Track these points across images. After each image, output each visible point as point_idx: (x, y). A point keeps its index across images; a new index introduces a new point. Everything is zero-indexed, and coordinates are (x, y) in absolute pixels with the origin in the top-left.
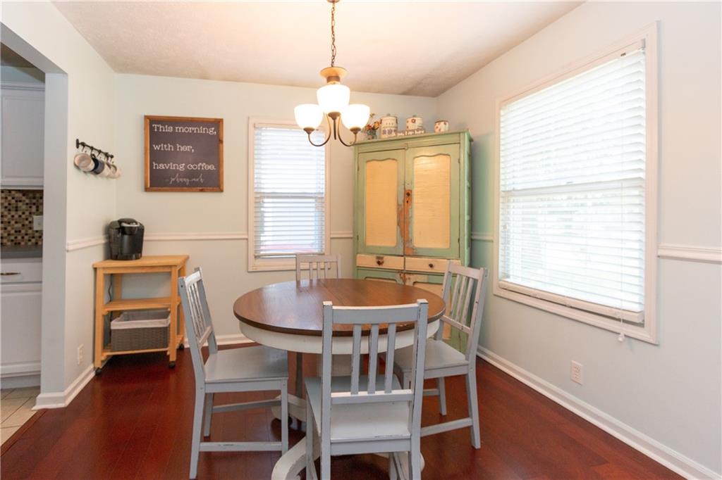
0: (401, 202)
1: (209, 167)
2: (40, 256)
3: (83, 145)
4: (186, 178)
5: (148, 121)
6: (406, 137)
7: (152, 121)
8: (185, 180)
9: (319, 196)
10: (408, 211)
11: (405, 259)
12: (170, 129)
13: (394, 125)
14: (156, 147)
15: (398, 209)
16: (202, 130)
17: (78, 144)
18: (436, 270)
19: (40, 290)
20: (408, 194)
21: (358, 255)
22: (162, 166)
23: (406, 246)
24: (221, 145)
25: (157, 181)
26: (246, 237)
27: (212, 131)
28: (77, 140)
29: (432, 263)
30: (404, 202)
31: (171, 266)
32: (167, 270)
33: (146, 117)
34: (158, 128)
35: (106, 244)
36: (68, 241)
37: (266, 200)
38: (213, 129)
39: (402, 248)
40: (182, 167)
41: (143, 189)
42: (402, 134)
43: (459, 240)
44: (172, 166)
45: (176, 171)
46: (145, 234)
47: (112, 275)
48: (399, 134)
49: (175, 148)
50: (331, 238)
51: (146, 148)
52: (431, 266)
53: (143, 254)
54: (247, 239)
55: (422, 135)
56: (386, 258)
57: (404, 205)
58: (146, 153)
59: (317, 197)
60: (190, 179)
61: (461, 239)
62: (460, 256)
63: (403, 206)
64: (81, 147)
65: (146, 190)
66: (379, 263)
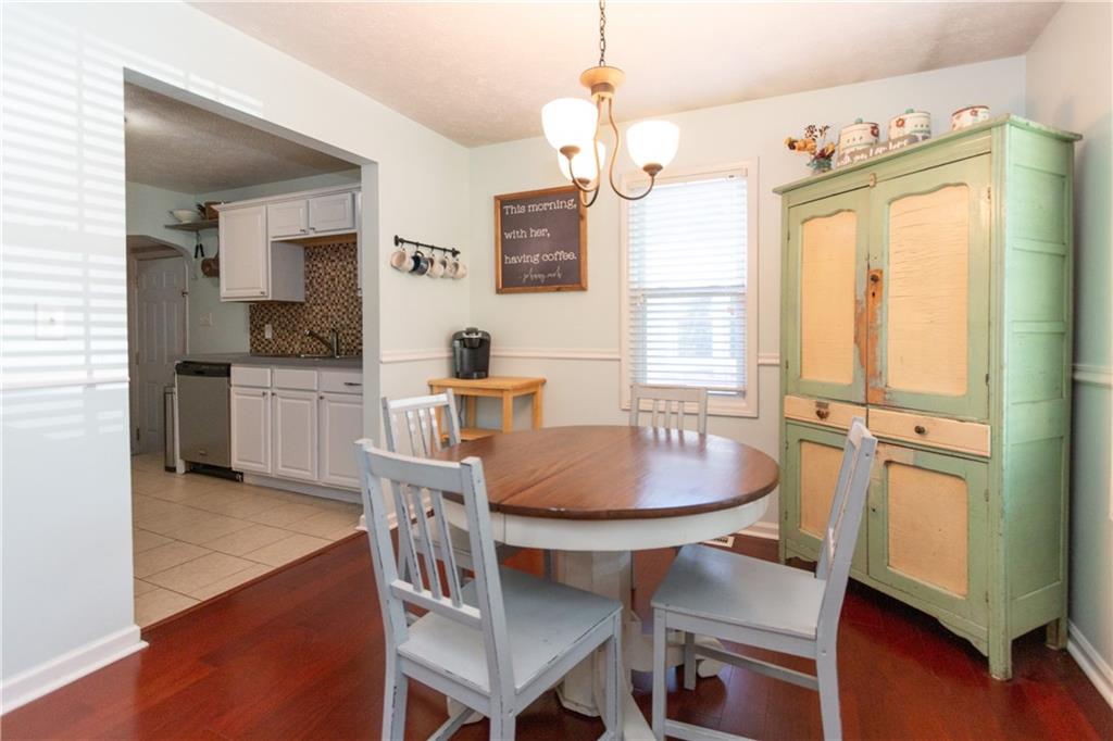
0: (862, 297)
1: (569, 256)
2: (360, 367)
3: (403, 241)
4: (541, 273)
5: (499, 203)
6: (874, 159)
7: (503, 202)
8: (539, 276)
9: (741, 291)
10: (874, 314)
11: (868, 411)
12: (521, 210)
13: (864, 141)
14: (508, 236)
15: (856, 309)
16: (558, 205)
17: (398, 241)
18: (930, 440)
19: (361, 403)
20: (875, 279)
21: (787, 397)
22: (514, 260)
23: (870, 385)
24: (582, 224)
25: (511, 281)
26: (617, 356)
27: (571, 205)
28: (396, 237)
29: (921, 425)
30: (867, 295)
31: (502, 390)
32: (499, 395)
33: (497, 198)
34: (510, 210)
35: (449, 358)
36: (382, 351)
37: (649, 301)
38: (572, 200)
39: (862, 388)
40: (535, 259)
41: (494, 289)
42: (863, 156)
43: (987, 378)
44: (525, 259)
45: (529, 265)
46: (492, 347)
47: (462, 396)
48: (857, 158)
49: (528, 234)
50: (759, 365)
51: (496, 238)
52: (920, 431)
53: (490, 373)
54: (619, 360)
55: (905, 149)
56: (833, 407)
57: (867, 301)
58: (496, 243)
59: (737, 294)
60: (546, 274)
61: (992, 376)
62: (988, 418)
63: (864, 305)
64: (400, 244)
65: (498, 291)
66: (821, 415)
